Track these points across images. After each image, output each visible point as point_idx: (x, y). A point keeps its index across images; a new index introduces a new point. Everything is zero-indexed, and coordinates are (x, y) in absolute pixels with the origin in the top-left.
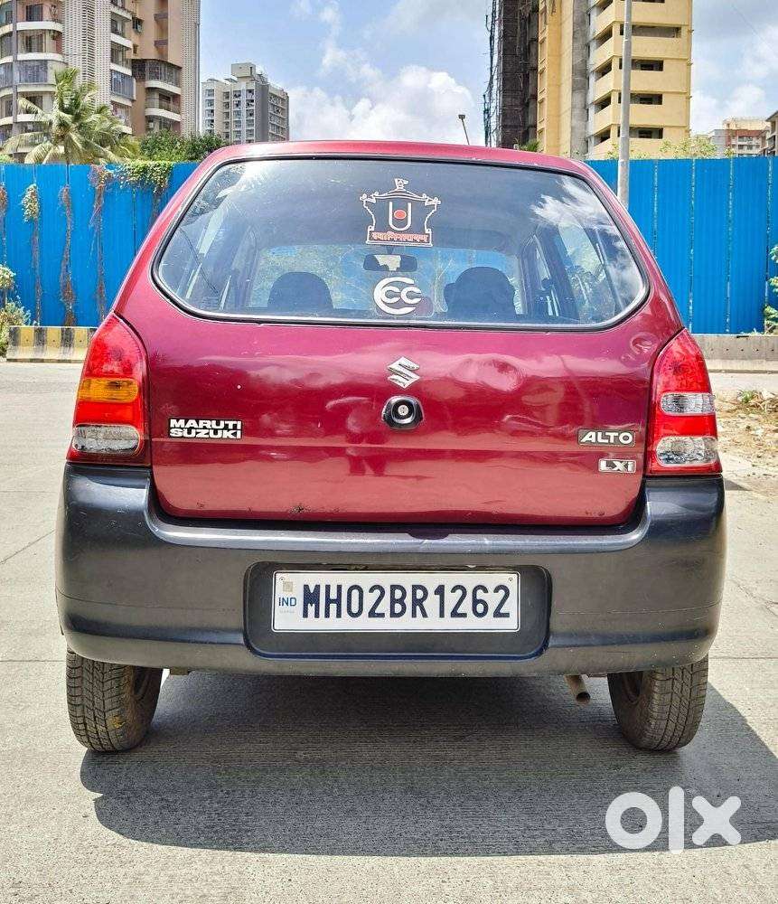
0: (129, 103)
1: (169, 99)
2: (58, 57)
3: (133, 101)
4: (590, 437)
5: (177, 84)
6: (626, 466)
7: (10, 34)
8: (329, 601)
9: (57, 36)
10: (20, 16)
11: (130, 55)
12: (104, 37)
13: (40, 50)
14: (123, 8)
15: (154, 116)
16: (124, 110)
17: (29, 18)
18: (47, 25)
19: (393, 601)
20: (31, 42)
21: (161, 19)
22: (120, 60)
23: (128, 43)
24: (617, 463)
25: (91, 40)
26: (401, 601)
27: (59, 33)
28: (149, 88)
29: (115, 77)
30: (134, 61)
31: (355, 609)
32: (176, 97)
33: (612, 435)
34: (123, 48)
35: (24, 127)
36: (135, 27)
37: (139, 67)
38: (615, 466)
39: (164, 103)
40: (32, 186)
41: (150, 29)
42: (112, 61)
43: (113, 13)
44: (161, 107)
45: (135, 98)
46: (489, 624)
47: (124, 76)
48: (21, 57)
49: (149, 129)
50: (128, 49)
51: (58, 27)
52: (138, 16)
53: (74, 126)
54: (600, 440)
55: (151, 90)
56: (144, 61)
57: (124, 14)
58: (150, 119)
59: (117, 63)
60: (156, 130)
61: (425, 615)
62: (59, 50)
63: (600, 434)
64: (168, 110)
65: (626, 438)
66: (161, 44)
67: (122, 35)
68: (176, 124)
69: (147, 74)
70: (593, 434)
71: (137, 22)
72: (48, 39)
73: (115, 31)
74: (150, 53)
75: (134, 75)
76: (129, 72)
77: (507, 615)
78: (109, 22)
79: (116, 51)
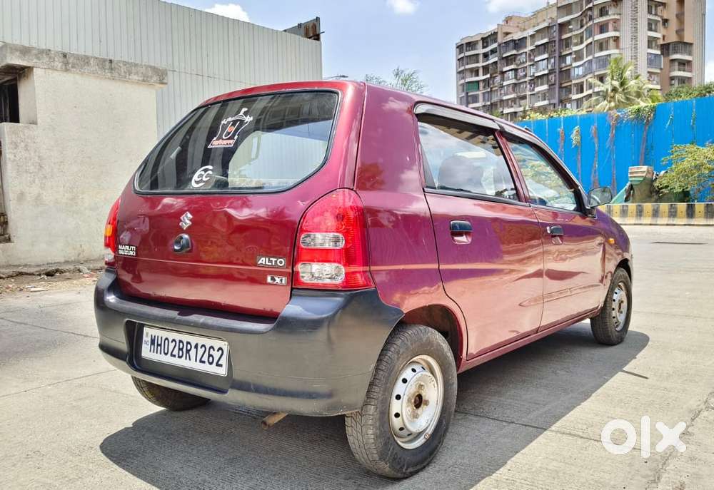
0: (658, 71)
1: (684, 64)
2: (617, 51)
3: (661, 69)
4: (262, 261)
5: (690, 54)
6: (281, 280)
7: (591, 43)
8: (158, 345)
9: (616, 39)
10: (596, 33)
11: (661, 42)
12: (644, 34)
13: (607, 49)
14: (656, 15)
15: (674, 77)
16: (656, 76)
17: (602, 32)
18: (611, 34)
19: (179, 349)
20: (602, 45)
21: (680, 17)
22: (654, 45)
23: (658, 35)
24: (276, 278)
25: (636, 38)
26: (182, 349)
27: (618, 37)
28: (672, 60)
29: (650, 57)
30: (662, 45)
31: (166, 352)
32: (689, 62)
33: (274, 260)
34: (655, 39)
35: (598, 94)
36: (664, 24)
37: (665, 48)
38: (275, 280)
39: (682, 67)
40: (576, 128)
41: (674, 24)
42: (649, 47)
43: (649, 19)
44: (679, 70)
45: (662, 67)
46: (213, 369)
47: (656, 55)
48: (597, 55)
49: (671, 85)
50: (658, 38)
51: (617, 34)
52: (665, 17)
53: (620, 90)
54: (267, 263)
55: (673, 61)
56: (669, 44)
57: (657, 18)
58: (672, 78)
59: (652, 48)
60: (676, 85)
61: (190, 360)
62: (617, 47)
63: (267, 259)
64: (684, 71)
65: (281, 262)
66: (680, 32)
67: (656, 31)
68: (689, 79)
69: (670, 51)
70: (264, 259)
71: (665, 21)
72: (611, 43)
73: (650, 29)
74: (673, 38)
75: (662, 53)
76: (659, 52)
77: (221, 366)
78: (647, 25)
79: (651, 42)
